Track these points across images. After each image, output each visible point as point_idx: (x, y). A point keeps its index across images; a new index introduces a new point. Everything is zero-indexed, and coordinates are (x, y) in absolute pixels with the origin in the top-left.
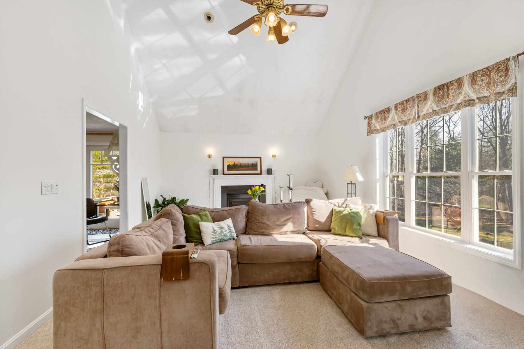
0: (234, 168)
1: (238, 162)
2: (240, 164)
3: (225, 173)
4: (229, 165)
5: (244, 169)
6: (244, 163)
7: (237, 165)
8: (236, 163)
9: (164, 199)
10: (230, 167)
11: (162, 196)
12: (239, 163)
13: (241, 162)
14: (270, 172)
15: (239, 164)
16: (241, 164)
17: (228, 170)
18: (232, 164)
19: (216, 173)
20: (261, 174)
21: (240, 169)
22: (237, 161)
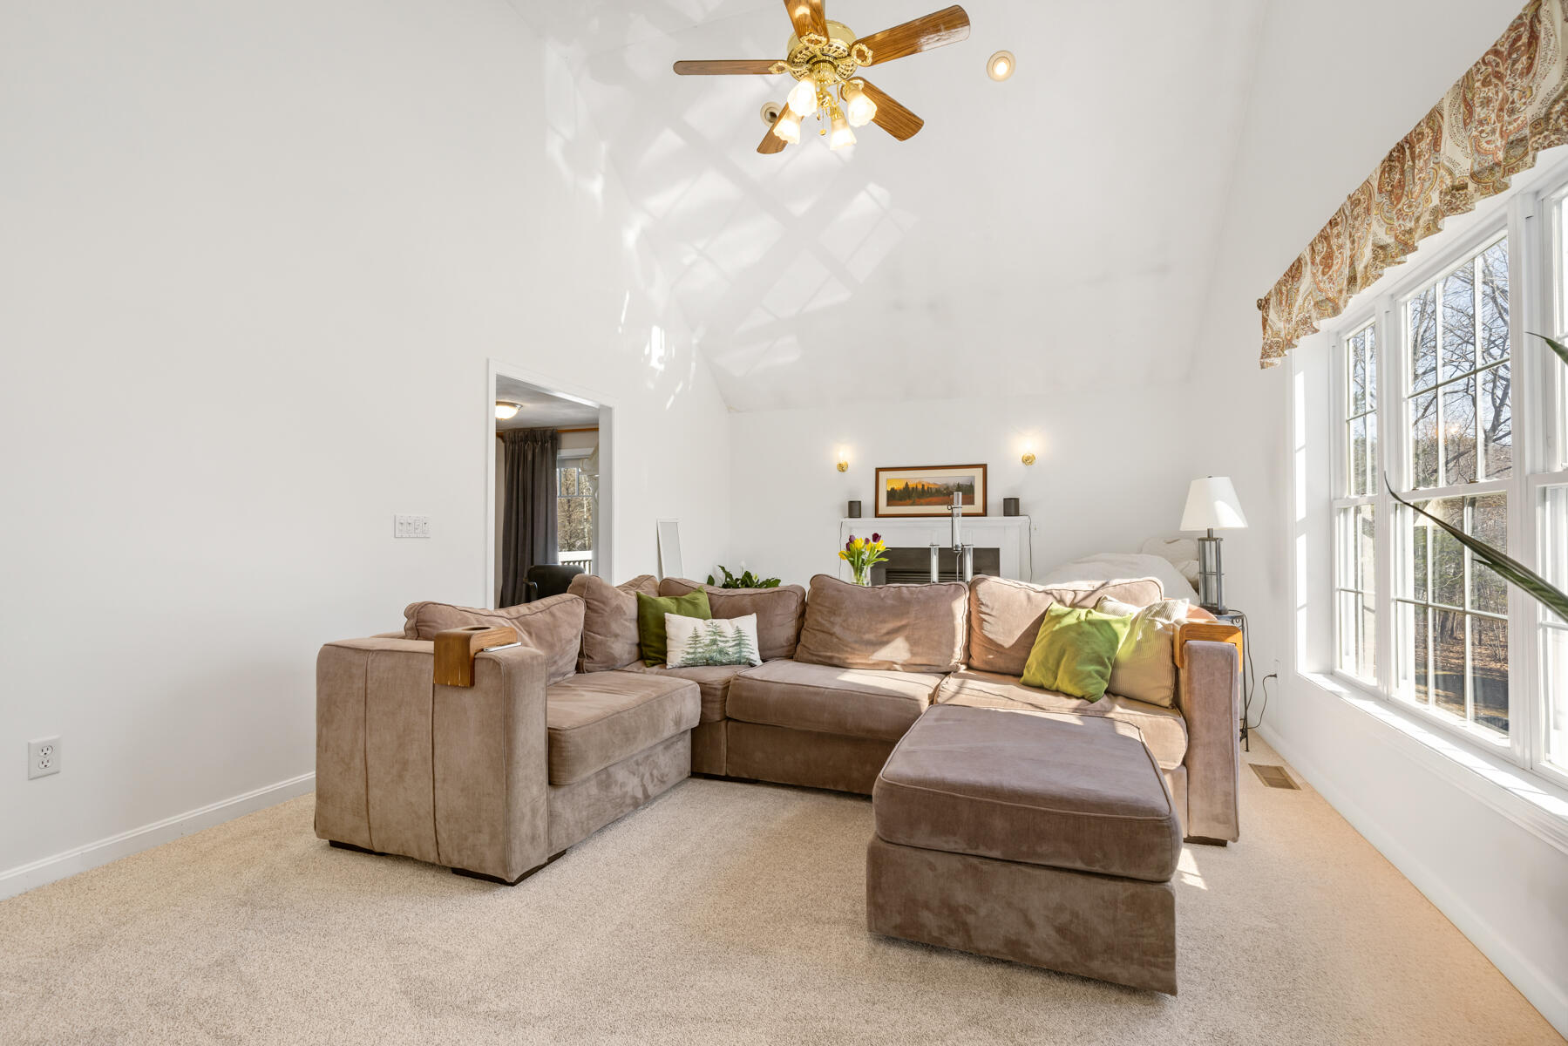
0: (905, 499)
1: (917, 481)
2: (923, 485)
3: (881, 512)
4: (893, 489)
5: (934, 499)
6: (935, 484)
7: (915, 489)
8: (911, 485)
9: (728, 575)
10: (895, 497)
11: (723, 568)
12: (920, 483)
13: (925, 481)
14: (1011, 507)
15: (920, 487)
16: (926, 488)
17: (888, 505)
18: (899, 486)
19: (857, 513)
20: (985, 514)
21: (922, 501)
22: (914, 479)
